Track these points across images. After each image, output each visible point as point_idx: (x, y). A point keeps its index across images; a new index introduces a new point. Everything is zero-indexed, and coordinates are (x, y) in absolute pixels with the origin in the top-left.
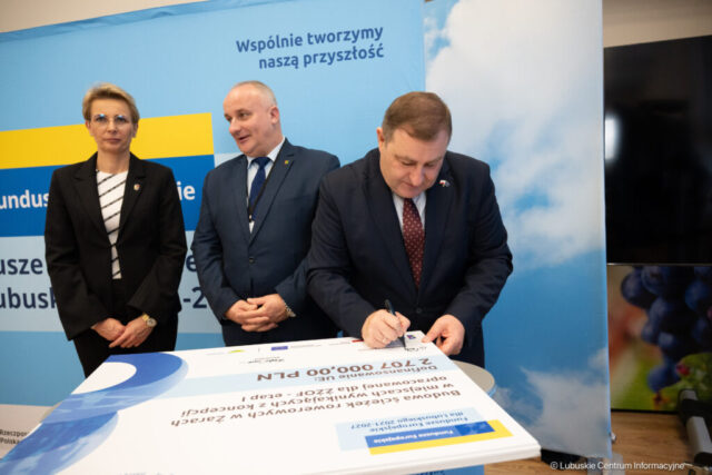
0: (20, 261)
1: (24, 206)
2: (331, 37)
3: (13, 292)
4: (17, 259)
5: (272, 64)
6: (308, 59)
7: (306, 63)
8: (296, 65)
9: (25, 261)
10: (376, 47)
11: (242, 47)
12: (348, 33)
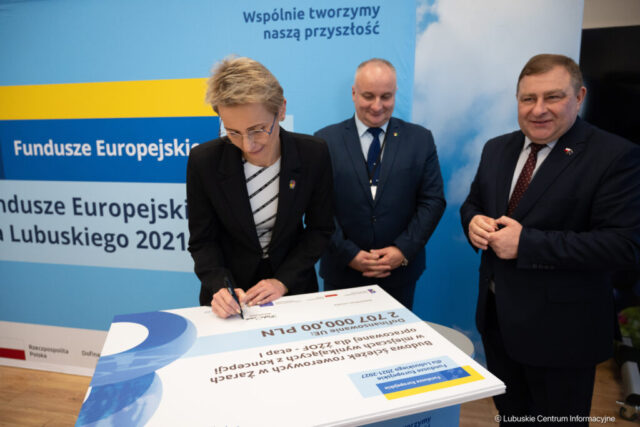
0: (45, 202)
1: (48, 154)
2: (331, 13)
3: (39, 229)
4: (42, 201)
5: (276, 35)
6: (309, 33)
7: (307, 36)
8: (298, 38)
9: (50, 203)
10: (373, 24)
11: (248, 18)
12: (347, 9)
